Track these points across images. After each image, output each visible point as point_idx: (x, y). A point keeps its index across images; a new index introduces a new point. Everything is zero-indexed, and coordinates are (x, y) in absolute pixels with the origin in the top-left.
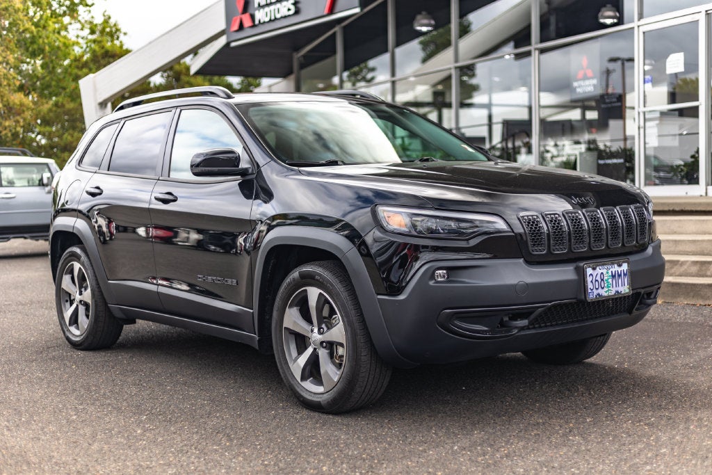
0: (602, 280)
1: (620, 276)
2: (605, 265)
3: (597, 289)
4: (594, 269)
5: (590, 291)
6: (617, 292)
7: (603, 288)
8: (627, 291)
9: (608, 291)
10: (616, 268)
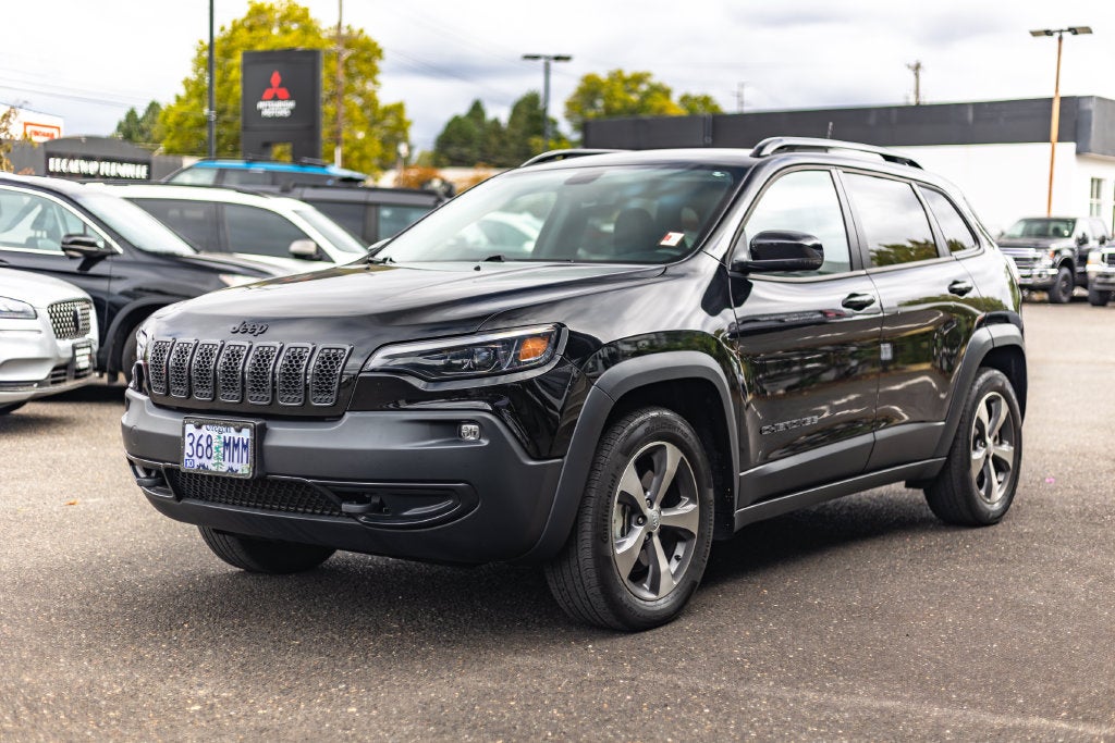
0: (209, 446)
1: (236, 446)
2: (217, 424)
3: (201, 457)
4: (199, 427)
5: (186, 457)
6: (231, 469)
7: (209, 458)
8: (246, 472)
9: (218, 464)
10: (232, 434)
